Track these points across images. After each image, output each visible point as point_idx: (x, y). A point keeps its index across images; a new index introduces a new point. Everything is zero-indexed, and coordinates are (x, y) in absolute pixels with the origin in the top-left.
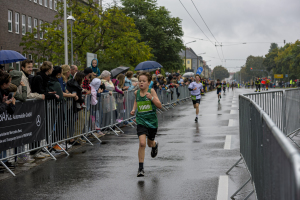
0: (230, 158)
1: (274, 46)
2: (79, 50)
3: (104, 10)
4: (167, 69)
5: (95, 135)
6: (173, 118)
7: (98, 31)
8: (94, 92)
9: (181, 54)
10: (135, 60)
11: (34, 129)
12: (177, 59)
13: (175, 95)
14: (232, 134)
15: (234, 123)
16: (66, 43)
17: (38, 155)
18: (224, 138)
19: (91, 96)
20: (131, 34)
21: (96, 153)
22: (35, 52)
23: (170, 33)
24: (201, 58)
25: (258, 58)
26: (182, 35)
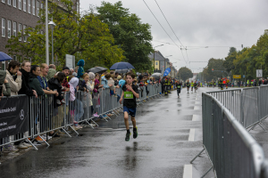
0: (194, 149)
1: (233, 50)
2: (59, 52)
3: (81, 16)
4: (137, 70)
5: (73, 128)
6: (143, 113)
7: (76, 35)
8: (72, 89)
9: (150, 56)
10: (109, 61)
11: (18, 122)
12: (147, 61)
13: (145, 93)
14: (196, 127)
15: (198, 118)
16: (47, 46)
17: (22, 146)
18: (188, 131)
19: (69, 93)
20: (106, 38)
21: (73, 144)
22: (19, 54)
23: (140, 38)
24: (168, 60)
25: (219, 60)
26: (151, 39)
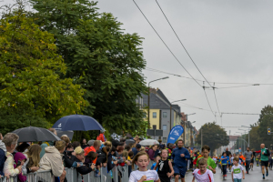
4: (113, 129)
9: (140, 101)
10: (55, 110)
20: (49, 63)
23: (120, 63)
24: (177, 107)
26: (142, 66)
